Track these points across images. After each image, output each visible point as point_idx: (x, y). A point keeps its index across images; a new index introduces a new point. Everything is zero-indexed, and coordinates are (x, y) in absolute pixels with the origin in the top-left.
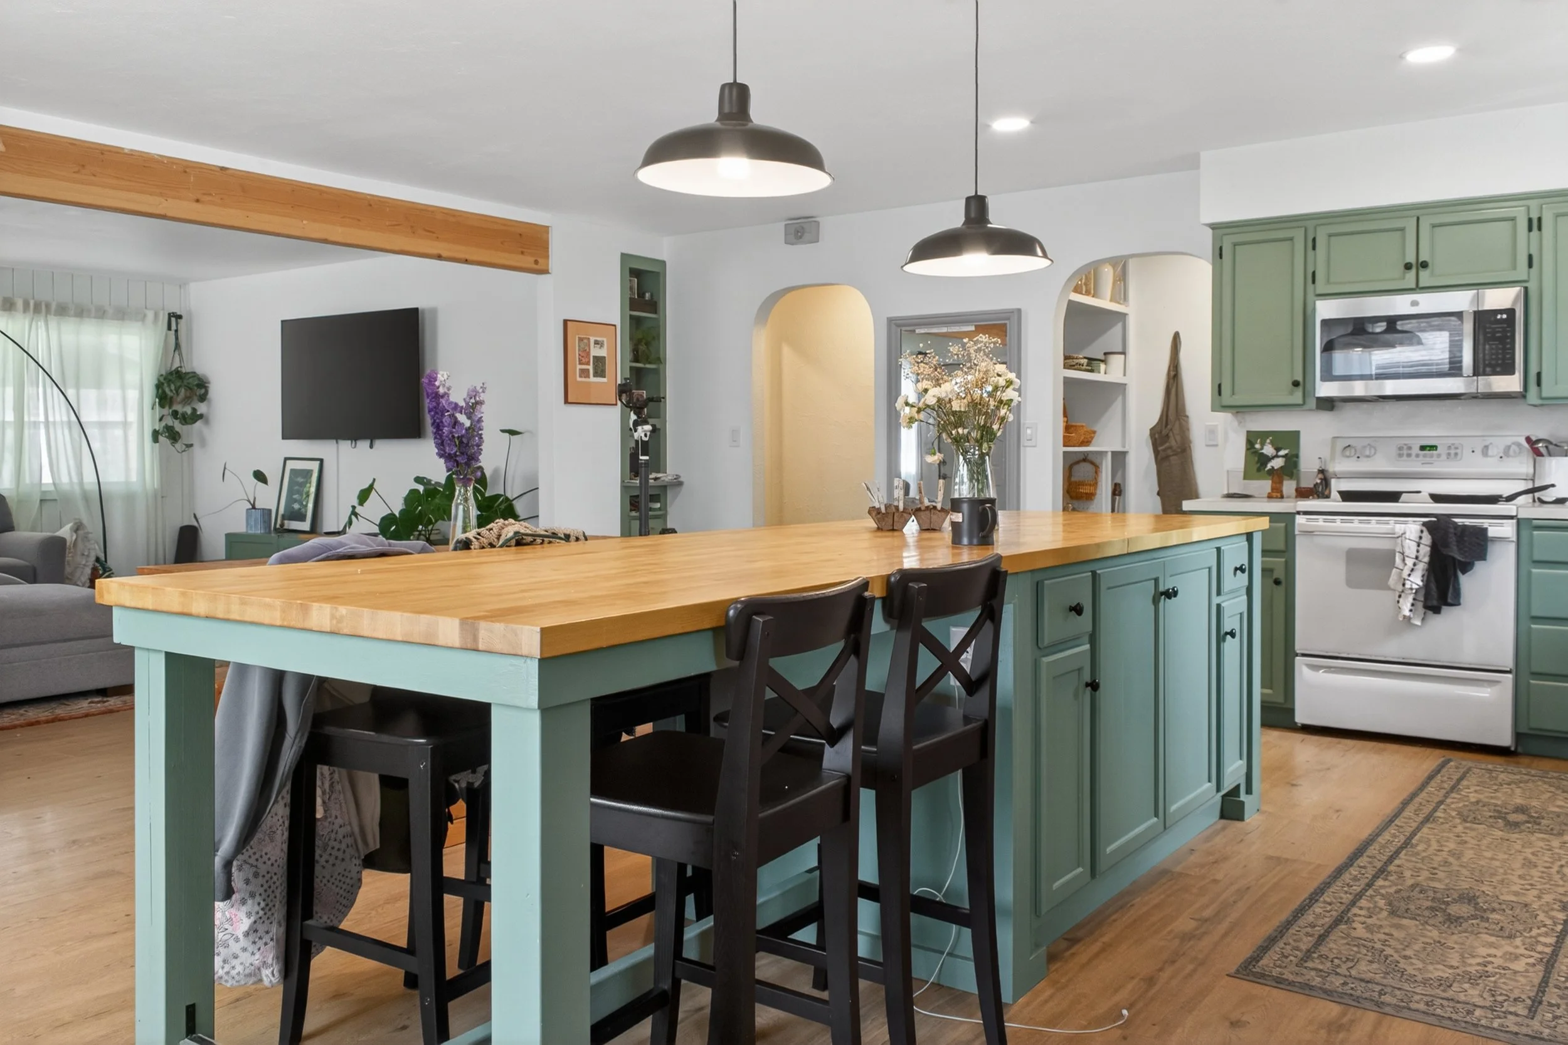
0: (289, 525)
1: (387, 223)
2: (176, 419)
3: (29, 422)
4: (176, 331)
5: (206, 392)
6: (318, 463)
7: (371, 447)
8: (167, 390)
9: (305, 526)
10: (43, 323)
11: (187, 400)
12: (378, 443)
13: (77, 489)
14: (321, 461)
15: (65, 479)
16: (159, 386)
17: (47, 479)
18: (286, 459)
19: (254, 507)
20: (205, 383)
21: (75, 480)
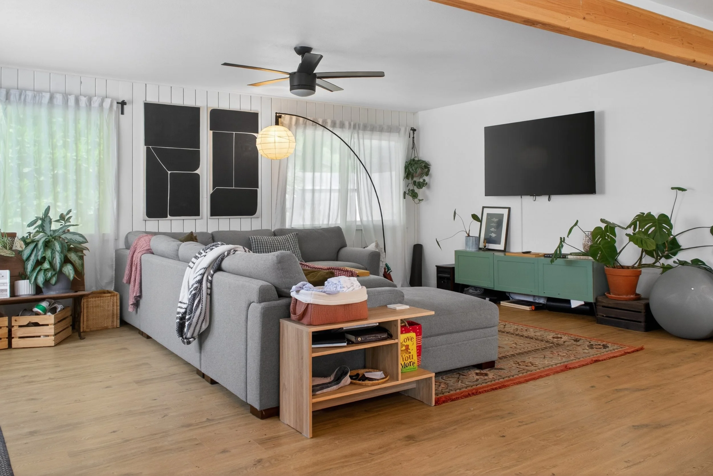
0: (488, 246)
1: (671, 38)
2: (415, 185)
3: (351, 189)
4: (413, 138)
5: (429, 170)
6: (507, 210)
7: (549, 200)
8: (411, 170)
9: (501, 247)
10: (356, 135)
11: (421, 175)
12: (553, 197)
13: (371, 224)
14: (509, 209)
15: (365, 219)
16: (406, 168)
17: (358, 219)
18: (484, 207)
19: (469, 236)
20: (429, 165)
21: (370, 219)
